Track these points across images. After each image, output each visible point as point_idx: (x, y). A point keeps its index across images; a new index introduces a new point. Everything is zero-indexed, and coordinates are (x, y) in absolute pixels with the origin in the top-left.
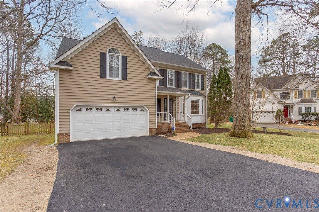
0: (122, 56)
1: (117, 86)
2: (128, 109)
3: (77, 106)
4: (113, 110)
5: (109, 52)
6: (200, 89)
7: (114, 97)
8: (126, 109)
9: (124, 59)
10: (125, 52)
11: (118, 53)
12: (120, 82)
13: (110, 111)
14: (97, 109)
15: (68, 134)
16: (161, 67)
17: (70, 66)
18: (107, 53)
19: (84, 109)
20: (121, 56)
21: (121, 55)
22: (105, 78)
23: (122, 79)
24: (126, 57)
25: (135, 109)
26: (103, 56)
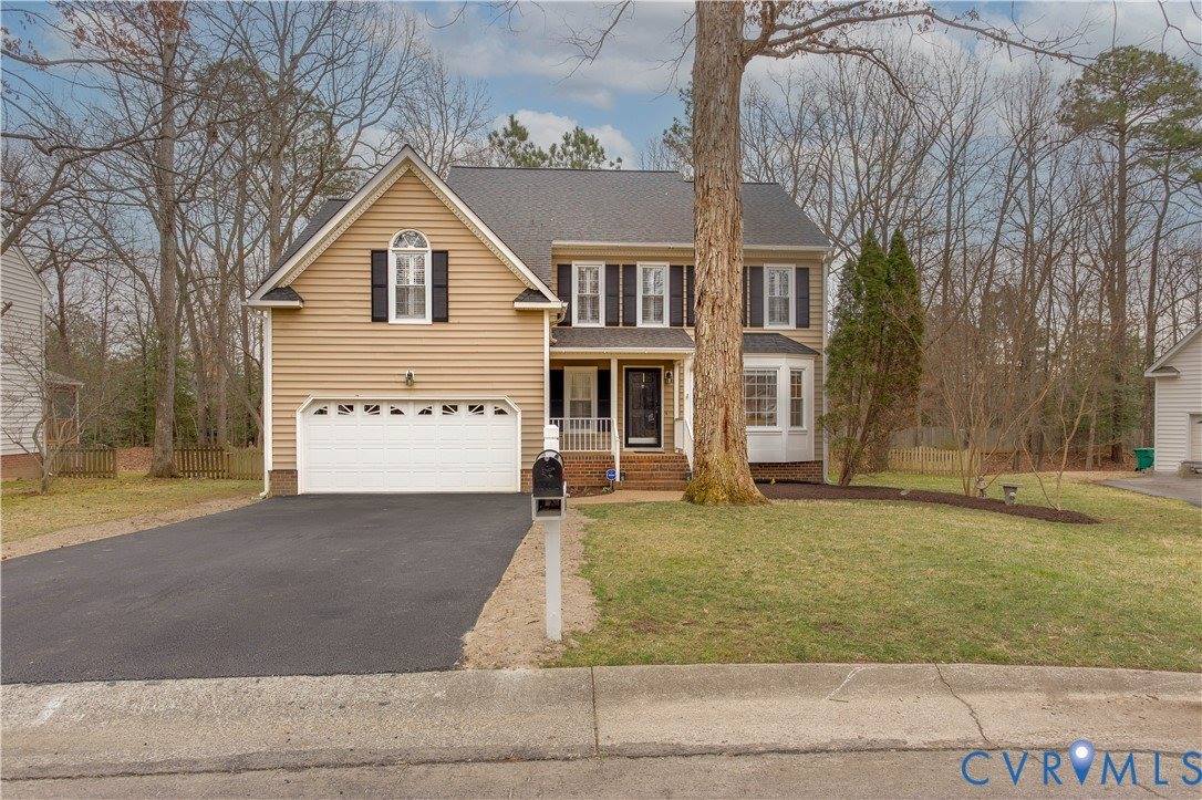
0: (433, 252)
1: (418, 342)
2: (456, 410)
3: (315, 401)
4: (411, 412)
5: (395, 245)
6: (792, 325)
7: (410, 375)
8: (449, 408)
9: (441, 258)
10: (440, 239)
11: (422, 244)
12: (428, 328)
13: (401, 413)
14: (367, 408)
15: (293, 474)
16: (612, 258)
17: (296, 297)
18: (391, 247)
19: (333, 410)
20: (430, 252)
21: (429, 248)
22: (385, 320)
23: (435, 320)
24: (446, 252)
25: (477, 408)
26: (379, 258)
